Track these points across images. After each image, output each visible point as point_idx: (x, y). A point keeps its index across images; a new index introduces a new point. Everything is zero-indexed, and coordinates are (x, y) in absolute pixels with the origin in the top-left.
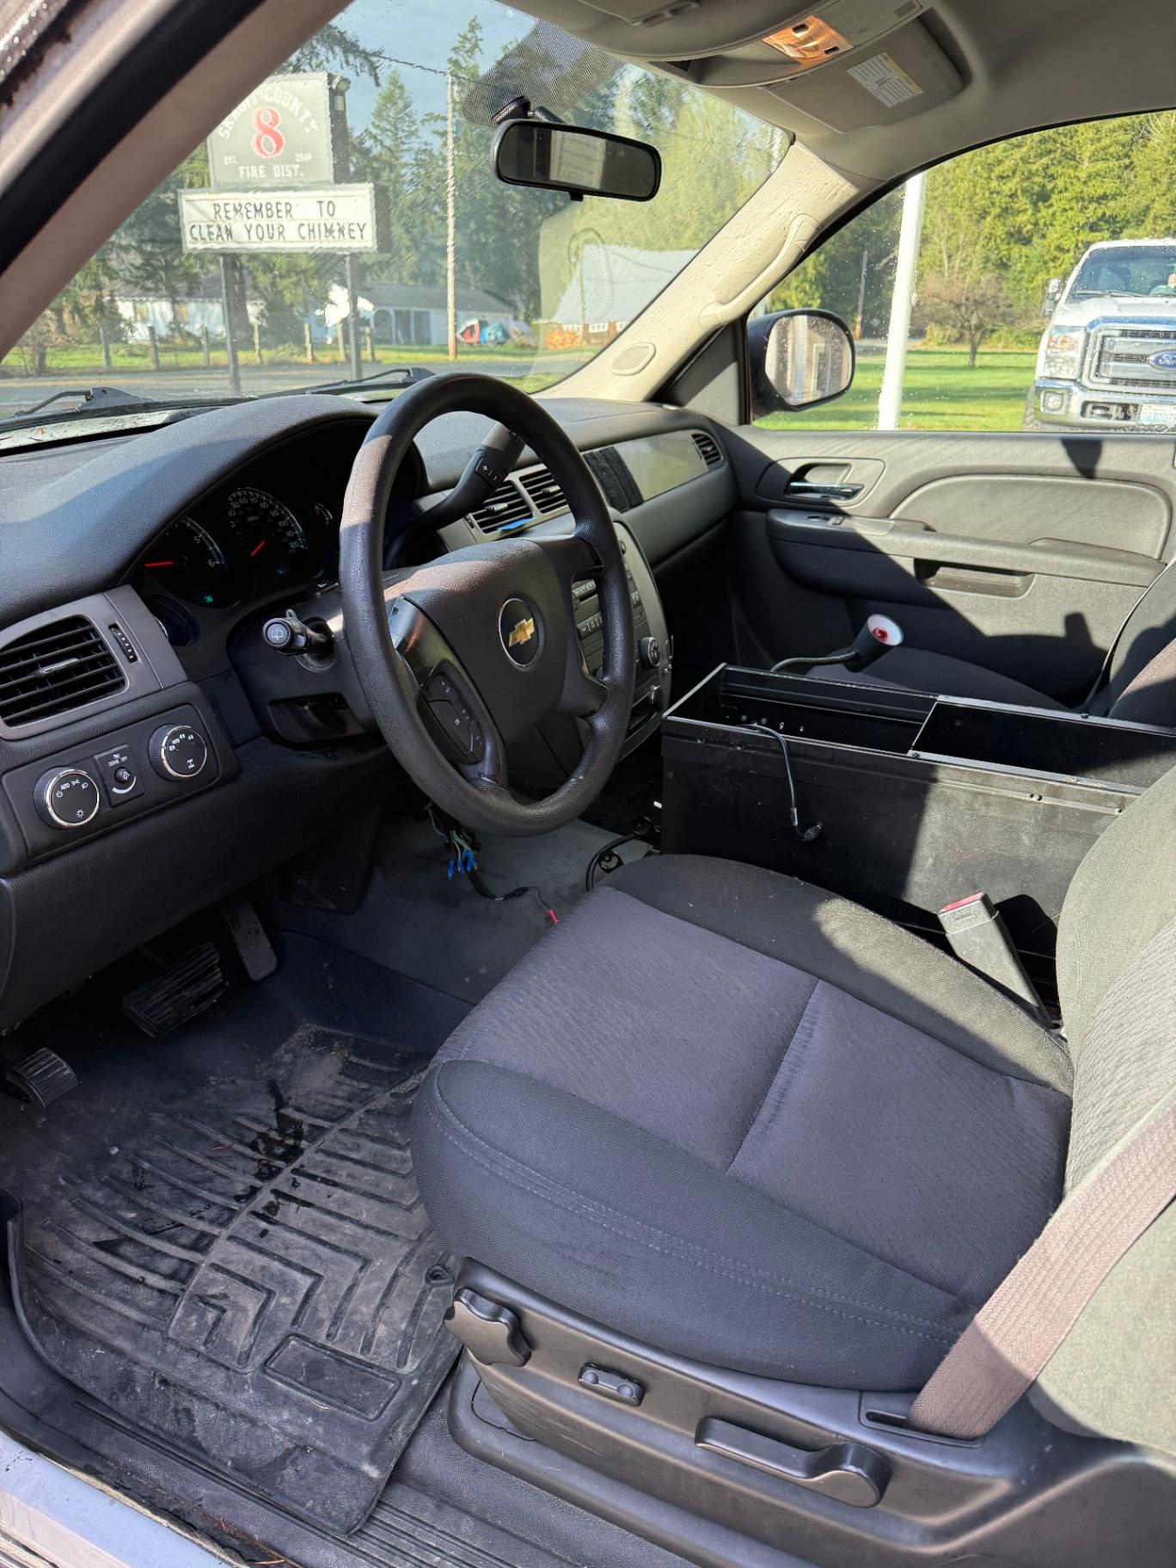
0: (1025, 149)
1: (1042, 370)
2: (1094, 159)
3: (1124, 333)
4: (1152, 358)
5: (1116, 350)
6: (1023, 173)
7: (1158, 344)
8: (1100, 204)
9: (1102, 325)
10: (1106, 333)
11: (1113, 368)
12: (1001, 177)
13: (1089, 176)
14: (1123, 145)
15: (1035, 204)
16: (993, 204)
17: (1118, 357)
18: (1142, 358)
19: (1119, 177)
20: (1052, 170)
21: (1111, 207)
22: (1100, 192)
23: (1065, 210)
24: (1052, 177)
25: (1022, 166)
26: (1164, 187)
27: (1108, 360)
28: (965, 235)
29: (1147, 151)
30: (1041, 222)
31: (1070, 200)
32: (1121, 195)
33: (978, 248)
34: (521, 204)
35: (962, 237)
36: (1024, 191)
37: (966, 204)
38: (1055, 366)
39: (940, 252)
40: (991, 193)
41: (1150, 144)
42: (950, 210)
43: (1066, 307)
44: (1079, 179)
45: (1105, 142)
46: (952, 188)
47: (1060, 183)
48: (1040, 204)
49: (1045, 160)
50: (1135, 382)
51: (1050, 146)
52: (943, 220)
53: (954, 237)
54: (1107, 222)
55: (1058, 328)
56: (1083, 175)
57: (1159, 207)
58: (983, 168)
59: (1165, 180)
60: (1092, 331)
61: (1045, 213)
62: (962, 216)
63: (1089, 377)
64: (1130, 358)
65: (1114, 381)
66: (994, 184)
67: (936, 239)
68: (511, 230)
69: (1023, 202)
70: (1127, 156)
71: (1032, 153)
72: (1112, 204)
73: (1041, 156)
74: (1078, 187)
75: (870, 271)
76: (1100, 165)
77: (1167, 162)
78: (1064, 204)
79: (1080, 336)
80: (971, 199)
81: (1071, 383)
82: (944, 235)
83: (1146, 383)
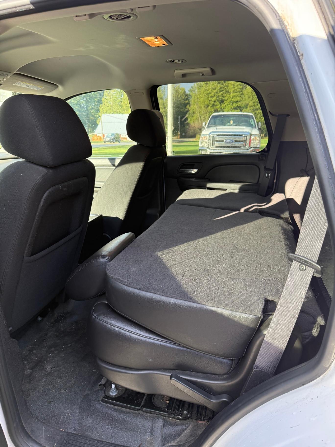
0: (216, 90)
1: (200, 145)
2: (234, 92)
3: (218, 135)
4: (225, 141)
5: (216, 139)
6: (217, 96)
7: (225, 138)
8: (236, 103)
9: (212, 133)
10: (213, 135)
11: (217, 144)
12: (211, 97)
13: (233, 96)
14: (241, 89)
15: (220, 103)
16: (210, 103)
17: (217, 141)
18: (222, 141)
19: (240, 97)
20: (224, 95)
21: (239, 104)
22: (236, 100)
23: (228, 105)
24: (224, 97)
25: (216, 94)
26: (251, 99)
27: (215, 142)
28: (204, 111)
29: (246, 90)
30: (222, 108)
31: (229, 102)
32: (241, 101)
33: (207, 114)
34: (85, 103)
35: (203, 112)
36: (218, 100)
37: (203, 104)
38: (203, 144)
39: (198, 116)
40: (209, 101)
41: (247, 89)
42: (199, 105)
43: (207, 129)
44: (230, 97)
45: (236, 88)
46: (199, 99)
47: (226, 98)
48: (222, 103)
49: (222, 93)
50: (221, 147)
51: (222, 89)
52: (198, 107)
53: (201, 112)
54: (239, 107)
55: (203, 135)
56: (232, 96)
57: (251, 104)
58: (206, 94)
59: (251, 97)
60: (210, 135)
61: (223, 106)
62: (203, 107)
63: (210, 146)
64: (220, 141)
65: (217, 147)
66: (210, 99)
67: (196, 113)
68: (82, 110)
69: (217, 103)
70: (242, 91)
71: (219, 91)
72: (239, 103)
73: (221, 91)
74: (230, 99)
75: (181, 121)
76: (235, 94)
77: (251, 93)
78: (228, 103)
79: (208, 136)
80: (204, 102)
81: (207, 148)
82: (198, 111)
83: (224, 147)
